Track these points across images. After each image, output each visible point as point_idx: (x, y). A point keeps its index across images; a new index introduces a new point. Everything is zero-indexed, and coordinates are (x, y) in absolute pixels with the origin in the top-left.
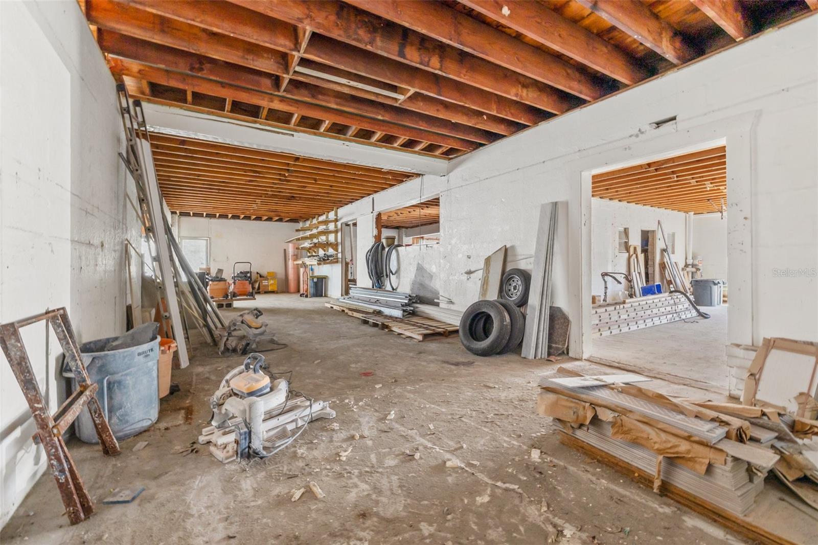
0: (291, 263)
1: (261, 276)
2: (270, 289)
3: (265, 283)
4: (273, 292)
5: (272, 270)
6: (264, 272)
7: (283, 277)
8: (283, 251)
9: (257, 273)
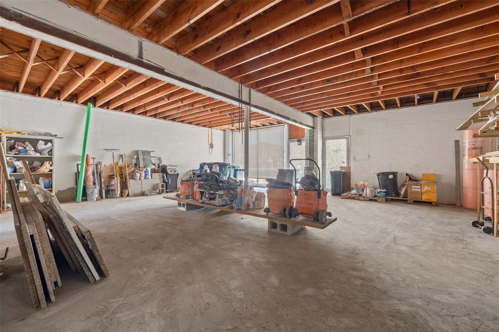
0: (467, 161)
1: (410, 179)
2: (424, 198)
3: (416, 188)
4: (429, 203)
5: (431, 171)
6: (417, 173)
7: (453, 181)
8: (453, 144)
9: (407, 175)
